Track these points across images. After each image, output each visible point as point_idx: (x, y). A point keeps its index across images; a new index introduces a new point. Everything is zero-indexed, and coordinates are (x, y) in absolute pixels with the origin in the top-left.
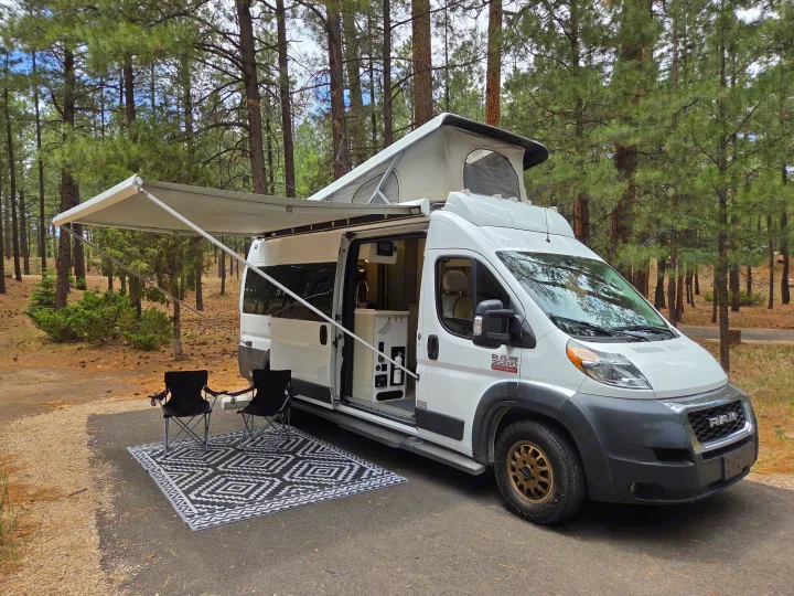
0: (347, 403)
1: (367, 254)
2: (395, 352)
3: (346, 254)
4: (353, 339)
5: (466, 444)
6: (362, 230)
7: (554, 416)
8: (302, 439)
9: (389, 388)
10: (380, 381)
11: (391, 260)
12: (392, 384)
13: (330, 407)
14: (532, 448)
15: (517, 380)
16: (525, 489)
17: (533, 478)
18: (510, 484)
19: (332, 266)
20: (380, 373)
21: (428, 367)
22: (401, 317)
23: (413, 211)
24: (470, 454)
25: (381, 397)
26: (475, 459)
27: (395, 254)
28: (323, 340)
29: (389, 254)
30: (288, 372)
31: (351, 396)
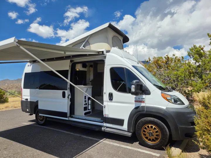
0: (72, 117)
2: (89, 99)
5: (125, 127)
6: (77, 59)
9: (87, 111)
10: (85, 109)
12: (88, 109)
13: (67, 119)
14: (150, 125)
15: (145, 105)
17: (153, 136)
19: (66, 71)
20: (85, 106)
21: (108, 103)
23: (100, 53)
24: (127, 130)
25: (85, 114)
26: (128, 131)
27: (87, 67)
28: (64, 96)
31: (74, 114)
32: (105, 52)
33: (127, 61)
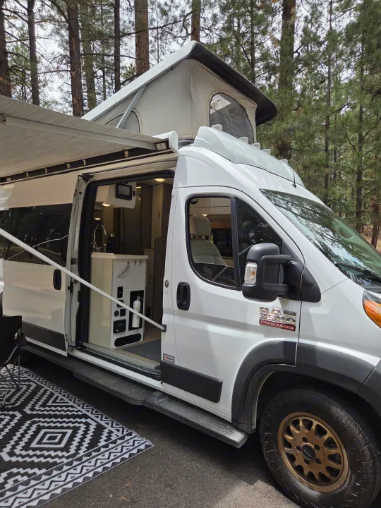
0: (83, 349)
1: (105, 197)
2: (134, 295)
3: (82, 196)
4: (89, 289)
5: (224, 407)
6: (101, 171)
7: (353, 389)
8: (34, 386)
9: (127, 333)
10: (119, 327)
11: (130, 204)
12: (131, 328)
13: (65, 354)
14: (315, 423)
15: (295, 340)
16: (306, 472)
17: (318, 461)
18: (283, 463)
19: (67, 208)
20: (119, 318)
21: (177, 318)
22: (141, 261)
23: (160, 146)
24: (229, 418)
25: (119, 342)
26: (235, 425)
27: (134, 199)
28: (57, 285)
29: (129, 198)
30: (20, 317)
31: (87, 341)
32: (174, 144)
33: (247, 175)
